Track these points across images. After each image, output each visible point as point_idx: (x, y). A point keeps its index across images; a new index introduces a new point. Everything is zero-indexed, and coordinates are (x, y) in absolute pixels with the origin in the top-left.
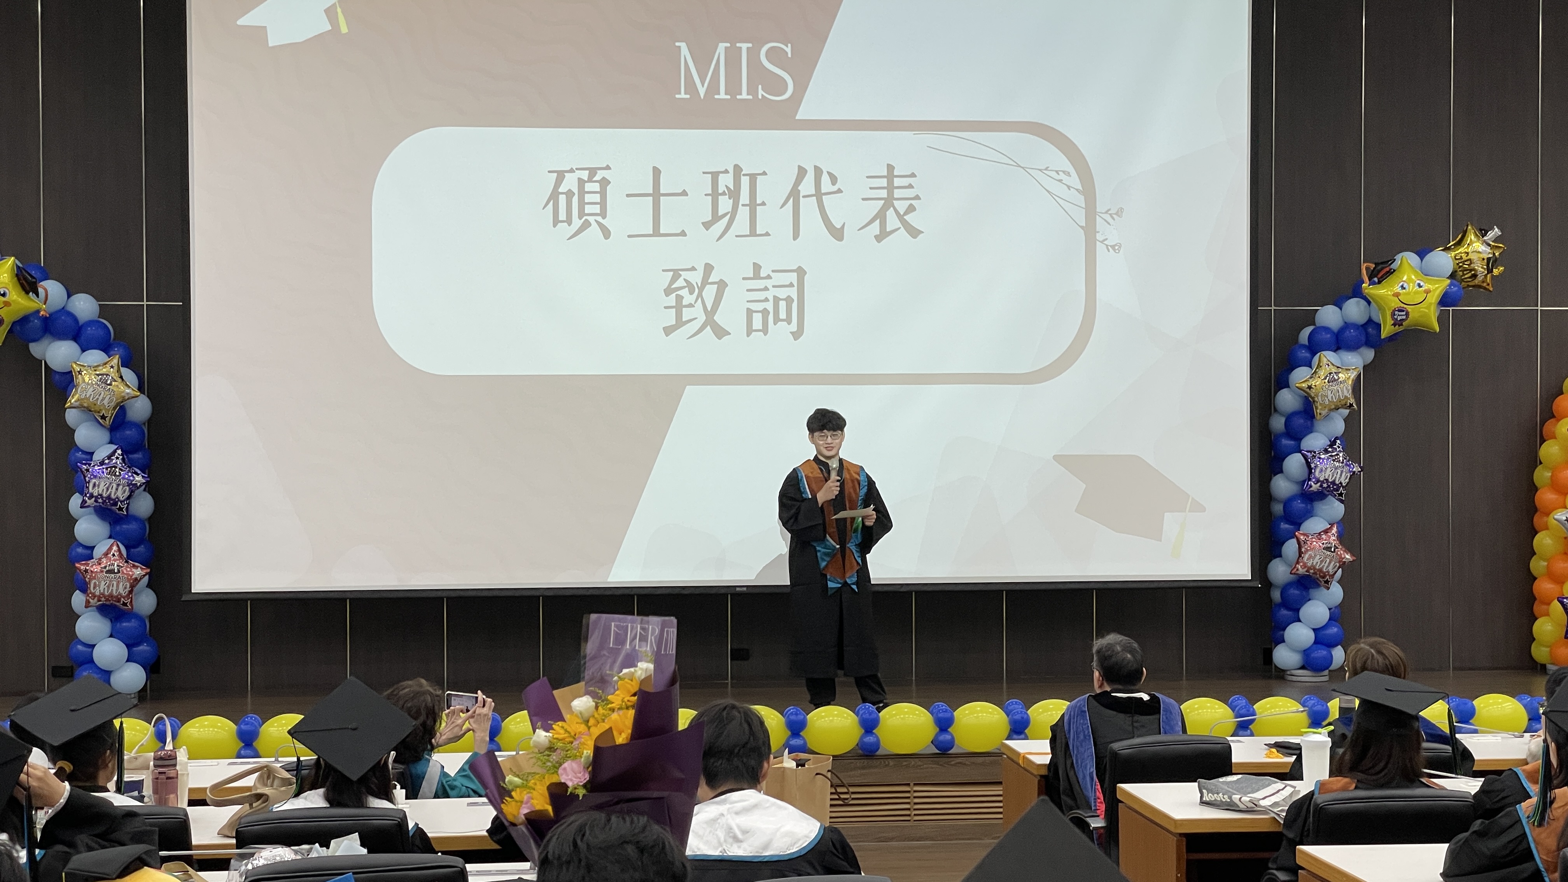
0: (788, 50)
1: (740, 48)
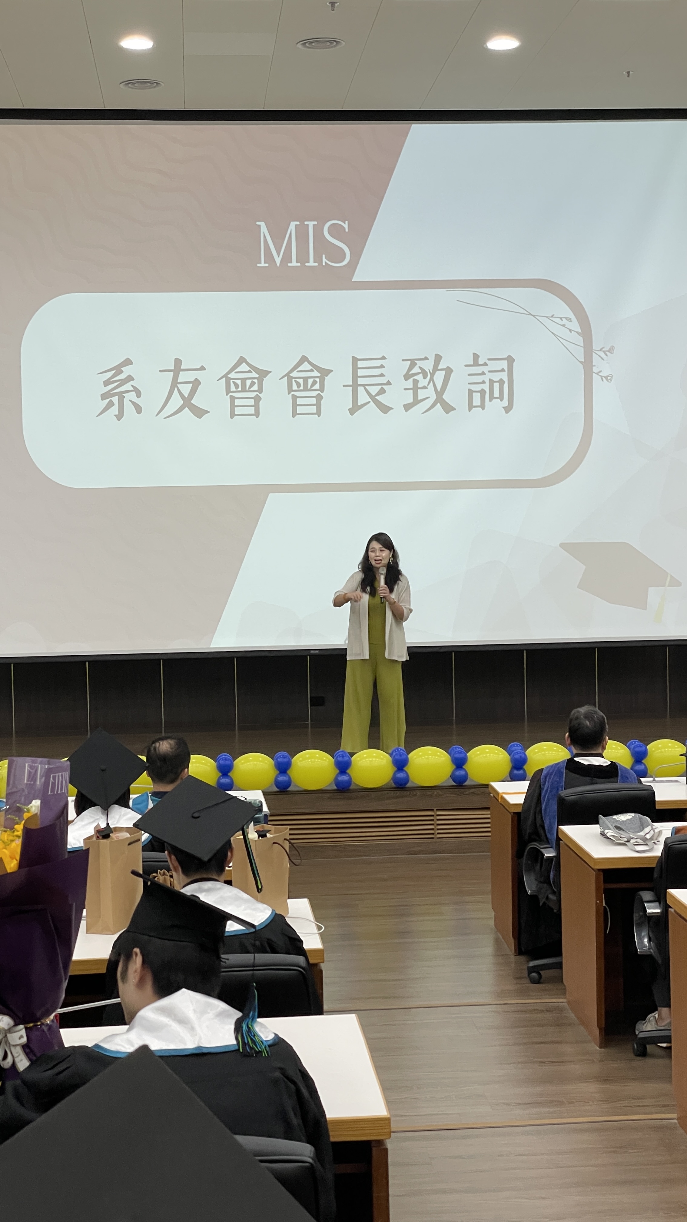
0: (346, 226)
1: (308, 225)
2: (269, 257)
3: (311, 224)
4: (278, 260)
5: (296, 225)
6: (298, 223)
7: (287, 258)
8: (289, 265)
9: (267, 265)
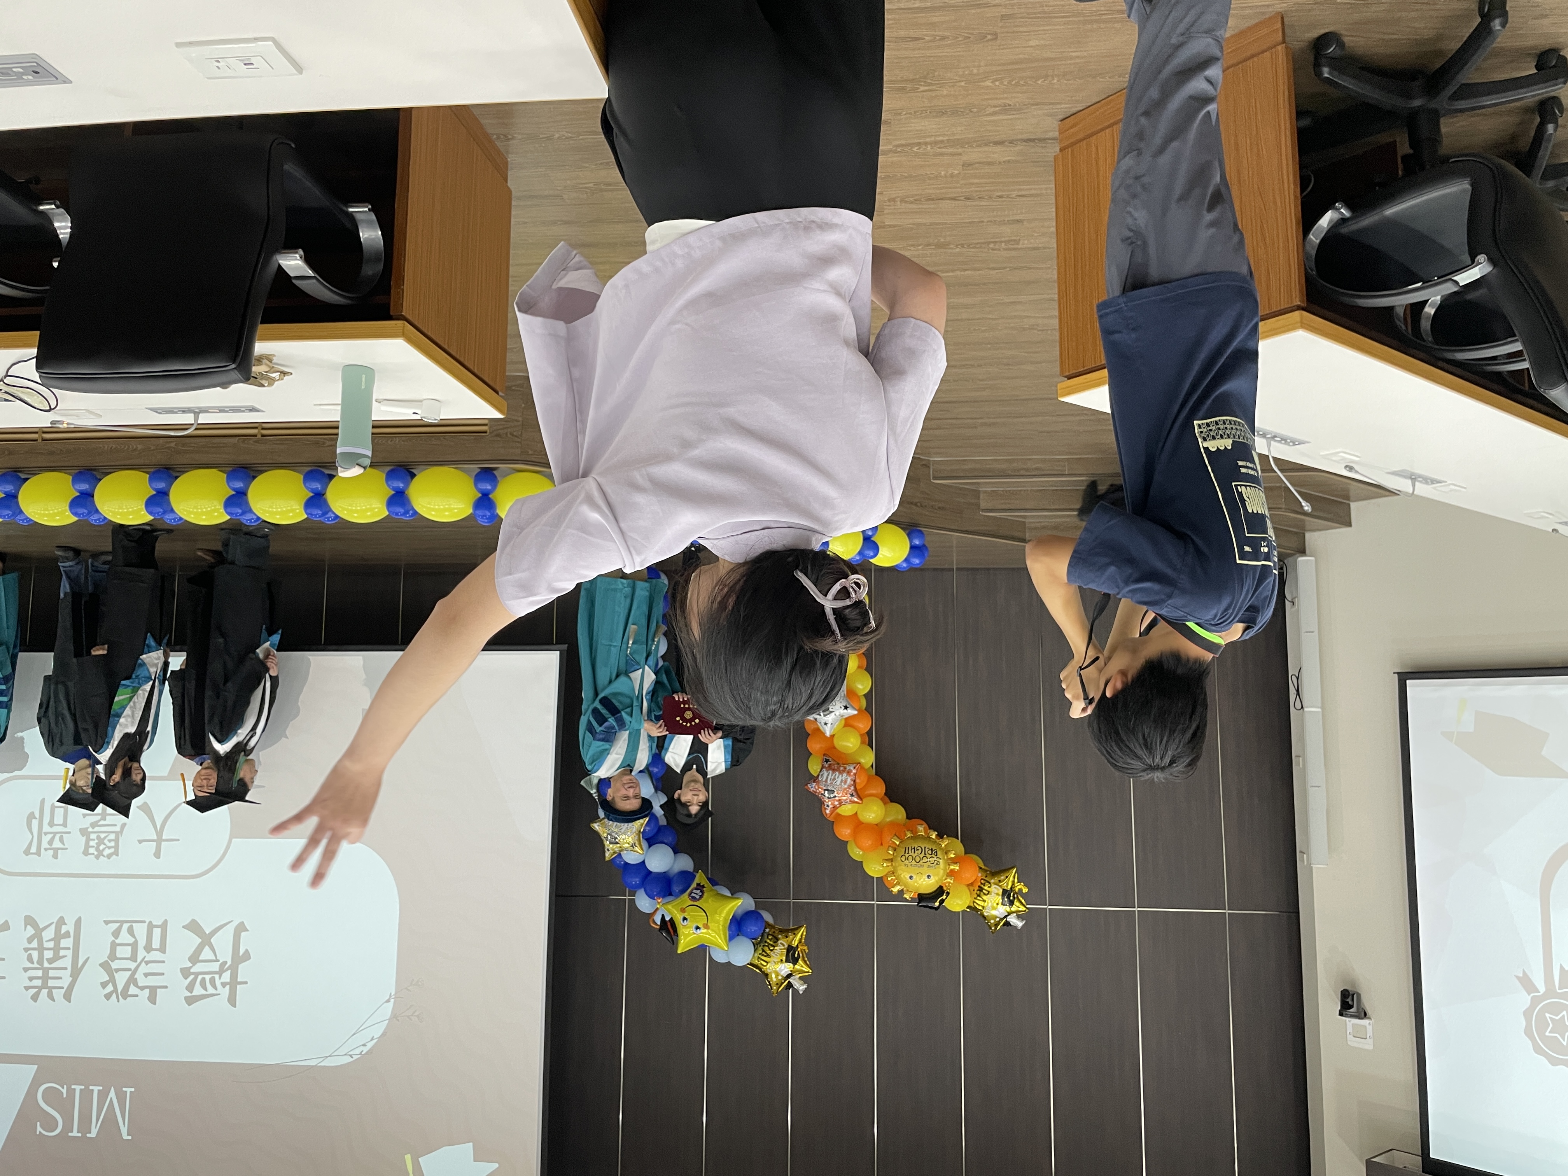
0: (39, 1128)
1: (78, 1132)
2: (121, 1097)
3: (75, 1133)
4: (112, 1094)
5: (90, 1133)
6: (88, 1135)
7: (103, 1095)
8: (101, 1088)
9: (124, 1089)
